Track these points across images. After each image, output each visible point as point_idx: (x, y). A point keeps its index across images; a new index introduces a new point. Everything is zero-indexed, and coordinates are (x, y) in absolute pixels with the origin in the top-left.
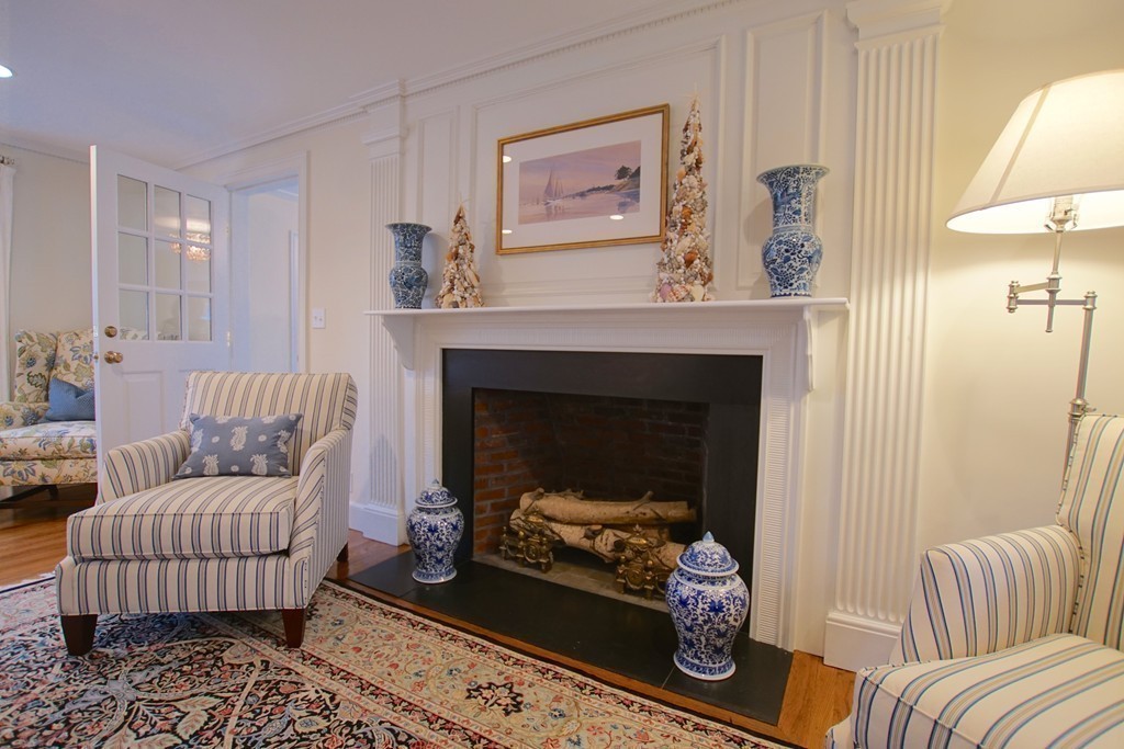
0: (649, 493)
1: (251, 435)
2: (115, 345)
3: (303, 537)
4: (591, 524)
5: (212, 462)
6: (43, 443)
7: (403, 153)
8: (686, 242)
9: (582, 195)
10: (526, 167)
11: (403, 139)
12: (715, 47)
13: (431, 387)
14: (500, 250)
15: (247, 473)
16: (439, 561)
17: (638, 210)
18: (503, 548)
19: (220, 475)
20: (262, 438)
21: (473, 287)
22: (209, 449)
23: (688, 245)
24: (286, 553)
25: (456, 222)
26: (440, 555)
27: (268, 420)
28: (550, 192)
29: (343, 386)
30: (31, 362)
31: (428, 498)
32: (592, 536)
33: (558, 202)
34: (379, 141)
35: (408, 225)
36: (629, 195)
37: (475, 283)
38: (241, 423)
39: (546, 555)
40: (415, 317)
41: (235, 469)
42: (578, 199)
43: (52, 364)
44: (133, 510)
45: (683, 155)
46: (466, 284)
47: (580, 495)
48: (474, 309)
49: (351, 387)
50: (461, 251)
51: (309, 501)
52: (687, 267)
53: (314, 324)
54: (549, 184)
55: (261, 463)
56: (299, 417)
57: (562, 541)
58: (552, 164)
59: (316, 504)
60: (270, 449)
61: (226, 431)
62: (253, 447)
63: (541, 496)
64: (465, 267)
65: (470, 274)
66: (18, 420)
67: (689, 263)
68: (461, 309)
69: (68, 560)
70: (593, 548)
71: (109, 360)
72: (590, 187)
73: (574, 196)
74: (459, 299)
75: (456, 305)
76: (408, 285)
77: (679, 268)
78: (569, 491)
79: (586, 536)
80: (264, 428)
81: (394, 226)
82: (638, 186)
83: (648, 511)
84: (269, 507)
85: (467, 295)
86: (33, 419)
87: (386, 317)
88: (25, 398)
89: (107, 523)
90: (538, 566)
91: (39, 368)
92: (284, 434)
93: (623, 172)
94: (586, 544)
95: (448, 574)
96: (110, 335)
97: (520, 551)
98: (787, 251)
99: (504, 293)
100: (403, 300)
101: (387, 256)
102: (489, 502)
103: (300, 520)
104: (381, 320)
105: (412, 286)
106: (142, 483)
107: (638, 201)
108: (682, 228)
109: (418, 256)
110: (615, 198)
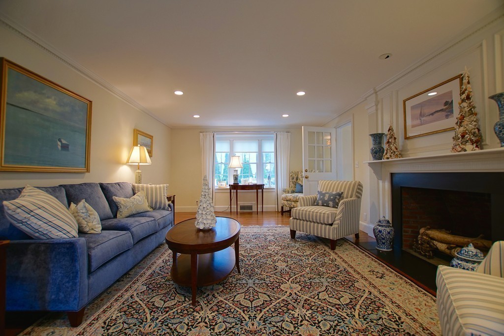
0: (481, 235)
1: (329, 196)
2: (308, 174)
3: (336, 222)
4: (450, 244)
5: (320, 202)
6: (294, 197)
7: (377, 110)
8: (462, 129)
9: (432, 114)
10: (413, 108)
11: (377, 105)
12: (481, 45)
13: (387, 185)
14: (406, 138)
15: (328, 206)
16: (384, 243)
17: (453, 117)
18: (414, 247)
19: (322, 206)
20: (332, 197)
21: (395, 152)
22: (320, 199)
23: (462, 130)
24: (331, 225)
25: (389, 131)
26: (384, 241)
27: (334, 193)
28: (421, 115)
29: (357, 185)
30: (293, 179)
31: (380, 221)
32: (450, 248)
33: (424, 118)
34: (370, 108)
35: (375, 134)
36: (449, 112)
37: (395, 150)
38: (327, 193)
39: (429, 252)
40: (382, 162)
41: (325, 204)
42: (431, 116)
43: (297, 179)
44: (302, 209)
45: (461, 96)
46: (392, 151)
47: (448, 232)
48: (395, 159)
49: (360, 185)
50: (390, 140)
51: (339, 214)
52: (462, 139)
53: (356, 166)
54: (421, 112)
55: (331, 203)
56: (342, 193)
57: (437, 248)
58: (421, 105)
59: (341, 215)
60: (333, 200)
61: (324, 195)
62: (330, 200)
63: (429, 229)
64: (391, 146)
65: (393, 148)
66: (290, 192)
67: (463, 136)
68: (390, 160)
69: (292, 218)
70: (451, 254)
71: (306, 178)
72: (435, 111)
73: (429, 115)
74: (389, 156)
75: (388, 158)
76: (376, 153)
77: (459, 139)
78: (443, 230)
79: (448, 248)
80: (333, 195)
81: (371, 135)
82: (452, 107)
83: (479, 243)
84: (327, 213)
85: (392, 155)
86: (293, 192)
87: (369, 163)
88: (292, 187)
89: (298, 211)
90: (425, 256)
91: (295, 180)
92: (338, 197)
93: (446, 103)
94: (448, 251)
95: (388, 248)
96: (306, 171)
97: (419, 249)
98: (500, 128)
99: (408, 153)
100: (375, 158)
101: (368, 144)
102: (410, 230)
103: (336, 218)
104: (367, 164)
105: (378, 153)
106: (306, 205)
107: (453, 113)
108: (460, 124)
109: (380, 143)
110: (444, 113)
